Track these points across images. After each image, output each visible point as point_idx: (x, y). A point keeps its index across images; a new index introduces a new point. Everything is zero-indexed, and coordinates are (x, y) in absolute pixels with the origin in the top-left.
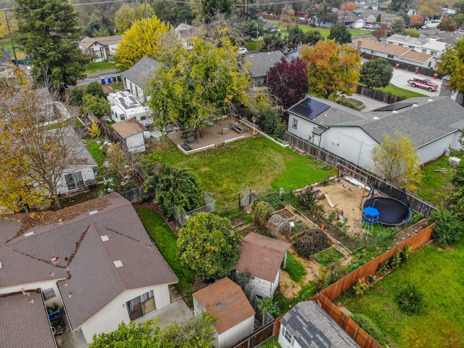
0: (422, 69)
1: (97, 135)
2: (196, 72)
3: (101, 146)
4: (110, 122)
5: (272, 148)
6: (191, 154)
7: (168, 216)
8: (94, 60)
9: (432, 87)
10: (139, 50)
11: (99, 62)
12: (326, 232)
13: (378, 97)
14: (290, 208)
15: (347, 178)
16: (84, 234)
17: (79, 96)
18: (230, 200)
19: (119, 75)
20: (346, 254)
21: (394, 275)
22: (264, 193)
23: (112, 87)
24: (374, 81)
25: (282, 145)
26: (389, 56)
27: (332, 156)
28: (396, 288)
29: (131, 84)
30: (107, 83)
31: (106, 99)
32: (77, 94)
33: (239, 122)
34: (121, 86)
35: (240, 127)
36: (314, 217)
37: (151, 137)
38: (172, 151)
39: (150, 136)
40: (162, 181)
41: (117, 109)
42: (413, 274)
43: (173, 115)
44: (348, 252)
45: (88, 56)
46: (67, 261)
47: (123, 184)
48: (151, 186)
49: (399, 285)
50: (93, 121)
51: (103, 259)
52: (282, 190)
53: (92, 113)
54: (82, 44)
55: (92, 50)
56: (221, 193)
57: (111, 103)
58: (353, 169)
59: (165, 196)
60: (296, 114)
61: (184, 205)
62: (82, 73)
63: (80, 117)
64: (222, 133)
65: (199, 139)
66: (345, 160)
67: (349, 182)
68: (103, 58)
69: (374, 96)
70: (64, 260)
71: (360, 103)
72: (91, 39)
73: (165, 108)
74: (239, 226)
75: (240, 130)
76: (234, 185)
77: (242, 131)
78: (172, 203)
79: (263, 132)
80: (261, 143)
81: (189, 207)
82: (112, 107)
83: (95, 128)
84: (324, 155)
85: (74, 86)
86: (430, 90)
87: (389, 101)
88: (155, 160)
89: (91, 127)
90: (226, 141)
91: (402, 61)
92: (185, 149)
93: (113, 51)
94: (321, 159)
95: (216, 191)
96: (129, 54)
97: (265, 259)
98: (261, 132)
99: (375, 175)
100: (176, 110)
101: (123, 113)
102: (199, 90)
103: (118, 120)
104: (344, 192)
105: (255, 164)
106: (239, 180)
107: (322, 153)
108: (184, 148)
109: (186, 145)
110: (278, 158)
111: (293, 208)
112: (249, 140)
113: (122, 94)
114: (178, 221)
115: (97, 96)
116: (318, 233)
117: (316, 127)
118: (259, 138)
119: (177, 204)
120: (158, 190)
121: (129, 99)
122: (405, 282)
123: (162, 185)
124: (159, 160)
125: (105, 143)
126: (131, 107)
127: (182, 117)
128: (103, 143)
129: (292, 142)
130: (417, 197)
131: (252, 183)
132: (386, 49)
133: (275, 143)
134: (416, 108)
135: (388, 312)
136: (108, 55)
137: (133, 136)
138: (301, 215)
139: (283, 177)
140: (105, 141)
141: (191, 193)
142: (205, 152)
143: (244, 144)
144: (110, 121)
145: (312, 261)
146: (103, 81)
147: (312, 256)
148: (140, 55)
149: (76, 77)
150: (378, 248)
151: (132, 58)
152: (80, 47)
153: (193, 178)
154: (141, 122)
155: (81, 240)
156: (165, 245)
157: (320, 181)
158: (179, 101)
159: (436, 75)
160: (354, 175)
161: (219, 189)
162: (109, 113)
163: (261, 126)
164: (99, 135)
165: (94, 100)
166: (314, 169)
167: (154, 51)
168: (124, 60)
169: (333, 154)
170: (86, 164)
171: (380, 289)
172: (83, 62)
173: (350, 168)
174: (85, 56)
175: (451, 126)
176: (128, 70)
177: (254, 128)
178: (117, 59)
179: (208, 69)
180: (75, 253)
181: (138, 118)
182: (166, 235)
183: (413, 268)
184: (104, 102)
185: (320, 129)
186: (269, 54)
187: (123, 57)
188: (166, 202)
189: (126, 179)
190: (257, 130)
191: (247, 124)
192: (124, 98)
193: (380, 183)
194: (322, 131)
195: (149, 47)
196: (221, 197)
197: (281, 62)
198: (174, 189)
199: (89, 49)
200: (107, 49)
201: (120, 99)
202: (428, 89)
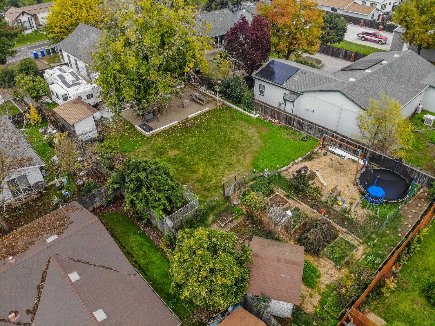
0: (367, 21)
1: (37, 123)
2: (150, 39)
3: (44, 134)
4: (50, 104)
5: (242, 120)
6: (152, 135)
7: (144, 222)
8: (23, 32)
9: (382, 40)
10: (73, 16)
11: (29, 34)
12: (327, 217)
13: (335, 53)
14: (280, 192)
15: (331, 149)
16: (45, 272)
17: (11, 76)
18: (211, 190)
19: (53, 46)
20: (355, 243)
21: (412, 263)
22: (247, 176)
23: (46, 60)
24: (330, 37)
25: (252, 115)
26: (332, 9)
27: (311, 125)
28: (419, 278)
29: (68, 56)
30: (40, 57)
31: (43, 77)
32: (8, 75)
33: (199, 92)
34: (57, 59)
35: (202, 98)
36: (309, 201)
37: (102, 117)
38: (129, 133)
39: (100, 116)
40: (131, 180)
41: (57, 88)
42: (430, 258)
43: (128, 92)
44: (357, 240)
45: (16, 28)
46: (30, 315)
47: (79, 182)
48: (116, 186)
49: (420, 274)
50: (31, 105)
51: (77, 310)
52: (266, 172)
53: (27, 95)
54: (8, 16)
55: (19, 21)
56: (199, 181)
57: (49, 81)
58: (337, 138)
59: (137, 198)
60: (263, 79)
61: (162, 207)
62: (10, 50)
63: (14, 100)
64: (183, 107)
65: (159, 116)
66: (327, 129)
67: (334, 153)
68: (33, 29)
69: (330, 53)
70: (26, 314)
71: (319, 62)
72: (17, 9)
73: (117, 86)
74: (229, 222)
75: (203, 101)
76: (211, 169)
77: (205, 102)
78: (146, 206)
79: (228, 101)
80: (228, 115)
81: (169, 208)
82: (51, 86)
83: (34, 115)
84: (301, 124)
85: (4, 64)
86: (380, 43)
87: (346, 57)
88: (114, 149)
89: (29, 114)
90: (190, 116)
91: (345, 14)
92: (145, 130)
93: (44, 21)
94: (298, 128)
95: (192, 179)
96: (63, 23)
97: (282, 275)
98: (226, 102)
99: (364, 145)
100: (132, 87)
101: (65, 92)
102: (156, 60)
103: (60, 102)
104: (331, 166)
105: (228, 141)
106: (215, 163)
107: (299, 122)
108: (143, 129)
109: (145, 125)
110: (251, 132)
111: (284, 192)
112: (214, 112)
113: (61, 70)
114: (156, 226)
115: (32, 75)
116: (324, 223)
117: (288, 92)
118: (226, 109)
119: (154, 207)
120: (127, 192)
121: (70, 76)
122: (426, 269)
123: (131, 186)
124: (118, 148)
125: (49, 131)
126: (74, 85)
127: (139, 93)
128: (46, 131)
129: (263, 111)
130: (413, 167)
131: (230, 164)
132: (329, 2)
133: (244, 114)
134: (387, 65)
135: (419, 310)
136: (38, 25)
137: (82, 121)
138: (294, 200)
139: (262, 154)
140: (48, 128)
141: (168, 191)
142: (168, 131)
143: (211, 118)
144: (50, 102)
145: (322, 257)
146: (36, 55)
147: (322, 252)
148: (74, 22)
149: (5, 54)
150: (388, 232)
151: (67, 26)
152: (7, 19)
153: (167, 171)
154: (87, 101)
155: (42, 281)
156: (147, 261)
157: (303, 155)
158: (133, 75)
159: (381, 27)
160: (338, 145)
161: (195, 177)
162: (49, 94)
163: (225, 95)
164: (40, 121)
165: (29, 80)
166: (293, 141)
167: (90, 17)
168: (57, 30)
169: (312, 123)
170: (30, 165)
171: (403, 282)
172: (11, 37)
173: (333, 137)
174: (13, 29)
175: (423, 82)
176: (63, 41)
177: (218, 99)
178: (49, 29)
179: (163, 35)
180: (39, 302)
181: (84, 97)
182: (145, 246)
183: (427, 250)
184: (40, 82)
185: (292, 95)
186: (217, 12)
187: (56, 26)
188: (139, 205)
189: (82, 176)
190: (222, 100)
191: (208, 94)
192: (64, 74)
193: (369, 153)
194: (294, 97)
195: (84, 13)
196: (200, 187)
197: (241, 21)
198: (148, 188)
199: (16, 20)
200: (36, 19)
201: (58, 76)
202: (378, 42)
